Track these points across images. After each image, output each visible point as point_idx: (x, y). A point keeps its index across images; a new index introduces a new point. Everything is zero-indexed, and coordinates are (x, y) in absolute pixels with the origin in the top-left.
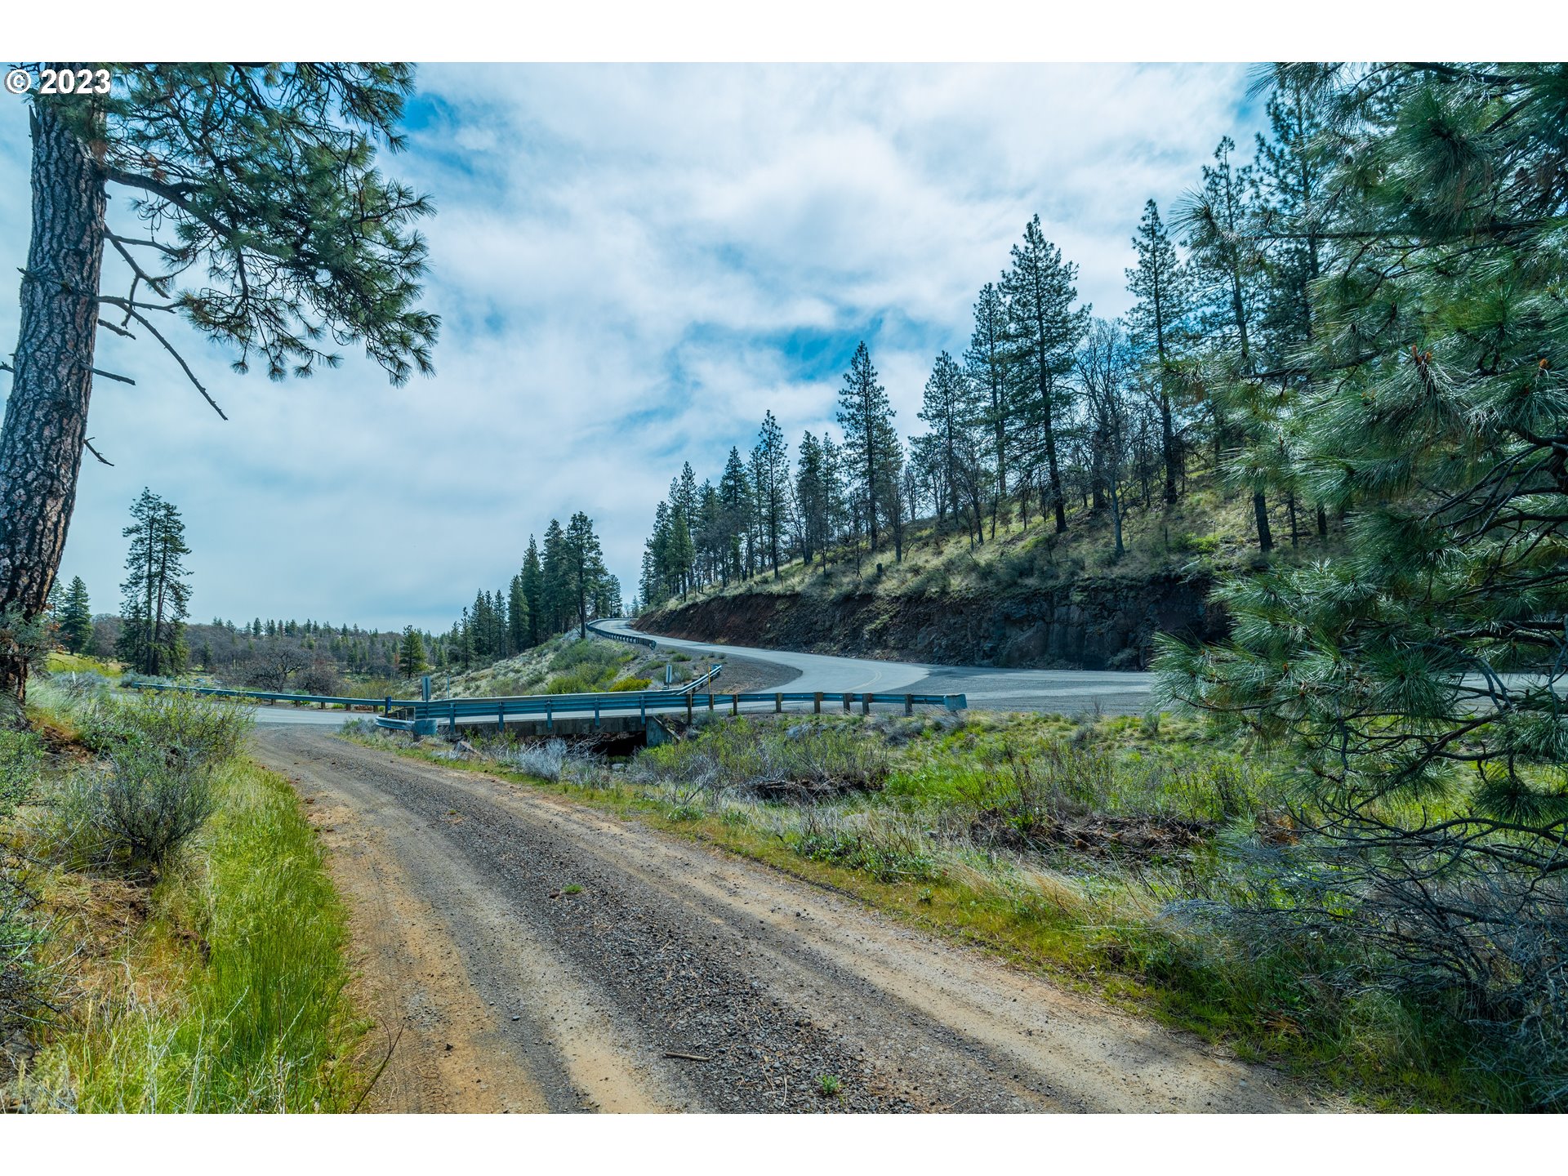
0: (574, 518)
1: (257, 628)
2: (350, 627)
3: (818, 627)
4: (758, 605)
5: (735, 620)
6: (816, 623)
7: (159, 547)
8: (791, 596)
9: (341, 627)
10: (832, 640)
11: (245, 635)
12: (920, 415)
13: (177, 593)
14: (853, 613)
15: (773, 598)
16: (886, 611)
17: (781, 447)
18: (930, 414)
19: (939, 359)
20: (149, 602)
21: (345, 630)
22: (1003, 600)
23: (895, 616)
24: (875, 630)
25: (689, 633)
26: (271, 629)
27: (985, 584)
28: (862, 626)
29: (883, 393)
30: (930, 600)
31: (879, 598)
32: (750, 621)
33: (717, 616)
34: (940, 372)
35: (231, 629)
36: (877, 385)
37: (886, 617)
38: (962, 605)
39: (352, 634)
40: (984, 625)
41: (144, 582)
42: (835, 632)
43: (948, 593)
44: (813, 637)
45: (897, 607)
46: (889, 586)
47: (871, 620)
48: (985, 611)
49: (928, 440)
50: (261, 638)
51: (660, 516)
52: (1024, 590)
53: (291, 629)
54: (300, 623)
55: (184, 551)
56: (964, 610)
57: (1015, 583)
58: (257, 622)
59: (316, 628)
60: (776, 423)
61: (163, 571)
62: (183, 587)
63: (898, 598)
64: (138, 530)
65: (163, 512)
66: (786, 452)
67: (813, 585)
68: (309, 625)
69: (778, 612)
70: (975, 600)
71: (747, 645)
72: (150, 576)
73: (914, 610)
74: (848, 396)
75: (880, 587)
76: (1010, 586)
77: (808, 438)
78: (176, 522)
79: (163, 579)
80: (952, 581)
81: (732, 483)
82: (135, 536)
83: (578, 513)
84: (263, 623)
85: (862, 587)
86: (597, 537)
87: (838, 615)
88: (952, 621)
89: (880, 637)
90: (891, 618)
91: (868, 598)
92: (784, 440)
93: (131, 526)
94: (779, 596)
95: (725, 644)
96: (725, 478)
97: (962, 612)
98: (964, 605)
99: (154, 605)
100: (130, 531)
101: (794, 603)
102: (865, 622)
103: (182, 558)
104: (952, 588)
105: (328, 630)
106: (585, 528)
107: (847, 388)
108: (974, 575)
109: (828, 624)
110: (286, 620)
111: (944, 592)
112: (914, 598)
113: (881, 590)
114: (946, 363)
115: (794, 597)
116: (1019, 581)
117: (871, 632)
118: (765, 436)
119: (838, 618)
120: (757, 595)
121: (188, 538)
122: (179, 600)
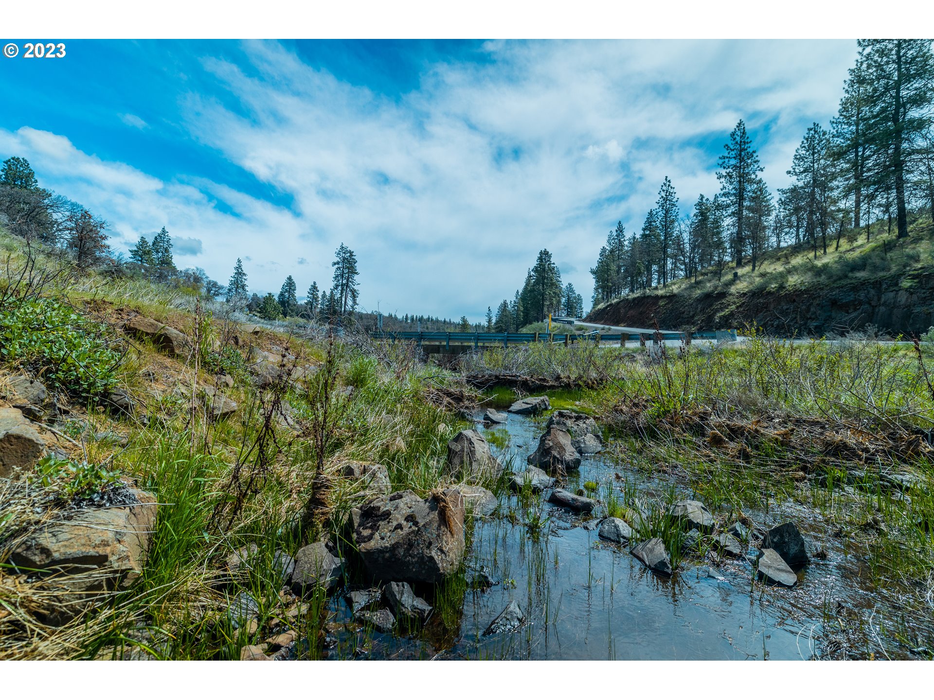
0: (541, 253)
1: (407, 318)
2: (447, 320)
3: (685, 316)
4: (648, 303)
5: (632, 312)
6: (683, 313)
7: (346, 271)
8: (669, 296)
9: (443, 320)
10: (693, 323)
11: (401, 322)
12: (789, 172)
13: (353, 294)
14: (711, 305)
15: (658, 298)
16: (734, 303)
17: (674, 200)
18: (797, 171)
19: (810, 130)
20: (341, 298)
21: (445, 321)
22: (832, 289)
23: (740, 306)
24: (724, 316)
25: (605, 321)
26: (412, 319)
27: (818, 279)
28: (715, 313)
29: (755, 155)
30: (769, 293)
31: (730, 295)
32: (641, 313)
33: (622, 311)
34: (810, 139)
35: (396, 318)
36: (750, 150)
37: (734, 307)
38: (796, 296)
39: (448, 323)
40: (812, 309)
41: (340, 288)
42: (696, 318)
43: (784, 288)
44: (680, 322)
45: (743, 300)
46: (741, 286)
47: (722, 309)
48: (815, 298)
49: (794, 190)
50: (408, 323)
51: (601, 255)
52: (853, 281)
53: (421, 319)
54: (425, 317)
55: (356, 273)
56: (797, 299)
57: (846, 276)
58: (407, 316)
59: (432, 320)
60: (672, 184)
61: (347, 283)
62: (355, 291)
63: (745, 294)
64: (338, 263)
65: (348, 254)
66: (677, 204)
67: (686, 289)
68: (429, 318)
69: (659, 307)
70: (807, 291)
71: (637, 327)
72: (342, 285)
73: (756, 301)
74: (726, 160)
75: (733, 287)
76: (840, 279)
77: (702, 199)
78: (353, 259)
79: (347, 286)
80: (790, 279)
81: (648, 232)
82: (337, 266)
83: (543, 250)
84: (409, 316)
85: (719, 288)
86: (554, 264)
87: (700, 307)
88: (785, 307)
89: (727, 321)
90: (737, 308)
91: (723, 295)
92: (677, 196)
93: (335, 261)
94: (662, 297)
95: (625, 326)
96: (644, 230)
97: (794, 301)
98: (797, 295)
99: (343, 299)
100: (335, 264)
101: (671, 301)
102: (717, 311)
103: (356, 277)
104: (789, 283)
105: (437, 321)
106: (547, 259)
107: (726, 154)
108: (810, 274)
109: (691, 313)
110: (419, 315)
111: (781, 287)
112: (758, 293)
113: (733, 289)
114: (816, 132)
115: (672, 297)
116: (850, 275)
117: (720, 318)
118: (663, 194)
119: (699, 309)
120: (648, 296)
121: (358, 267)
122: (354, 297)
